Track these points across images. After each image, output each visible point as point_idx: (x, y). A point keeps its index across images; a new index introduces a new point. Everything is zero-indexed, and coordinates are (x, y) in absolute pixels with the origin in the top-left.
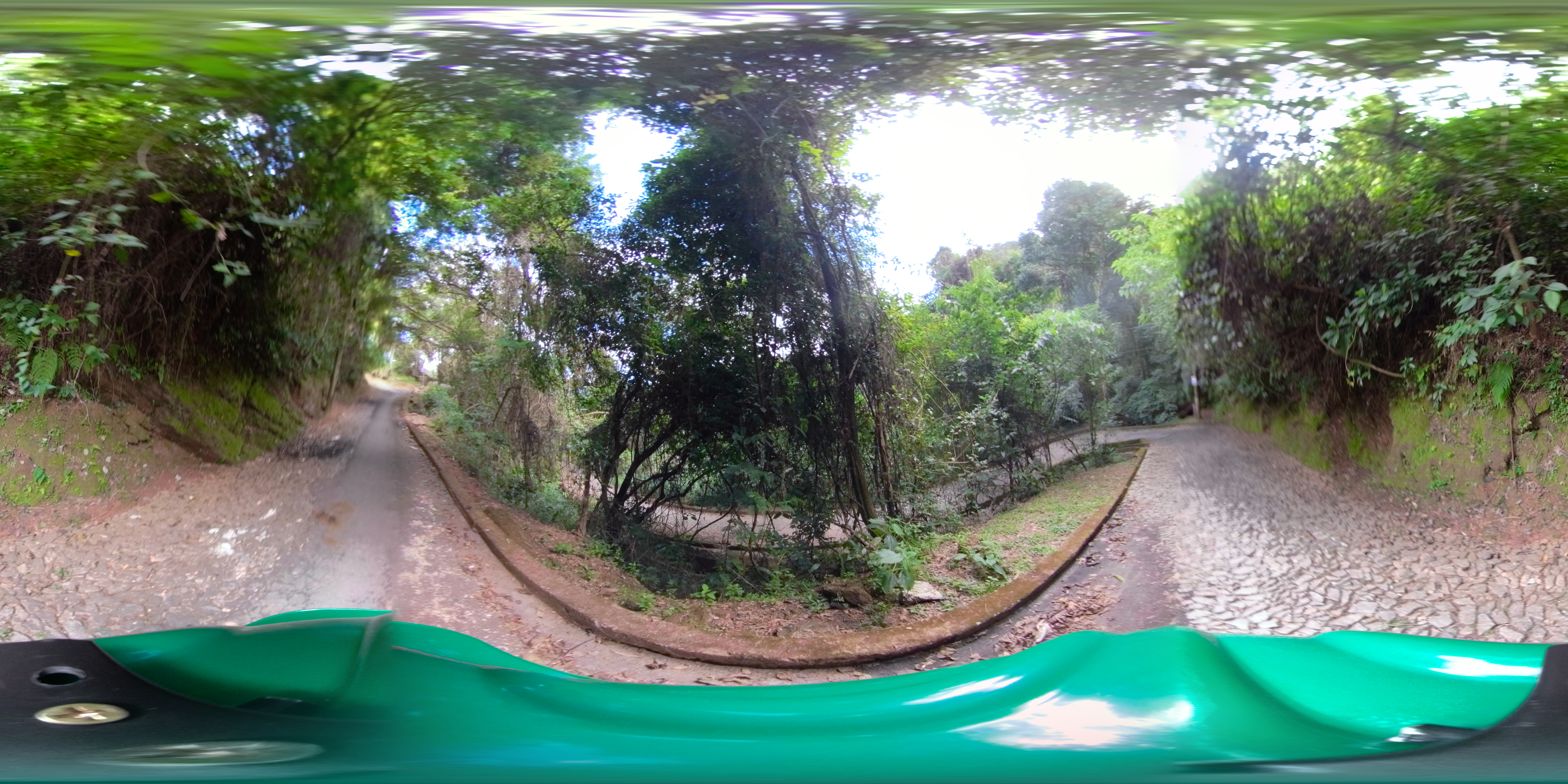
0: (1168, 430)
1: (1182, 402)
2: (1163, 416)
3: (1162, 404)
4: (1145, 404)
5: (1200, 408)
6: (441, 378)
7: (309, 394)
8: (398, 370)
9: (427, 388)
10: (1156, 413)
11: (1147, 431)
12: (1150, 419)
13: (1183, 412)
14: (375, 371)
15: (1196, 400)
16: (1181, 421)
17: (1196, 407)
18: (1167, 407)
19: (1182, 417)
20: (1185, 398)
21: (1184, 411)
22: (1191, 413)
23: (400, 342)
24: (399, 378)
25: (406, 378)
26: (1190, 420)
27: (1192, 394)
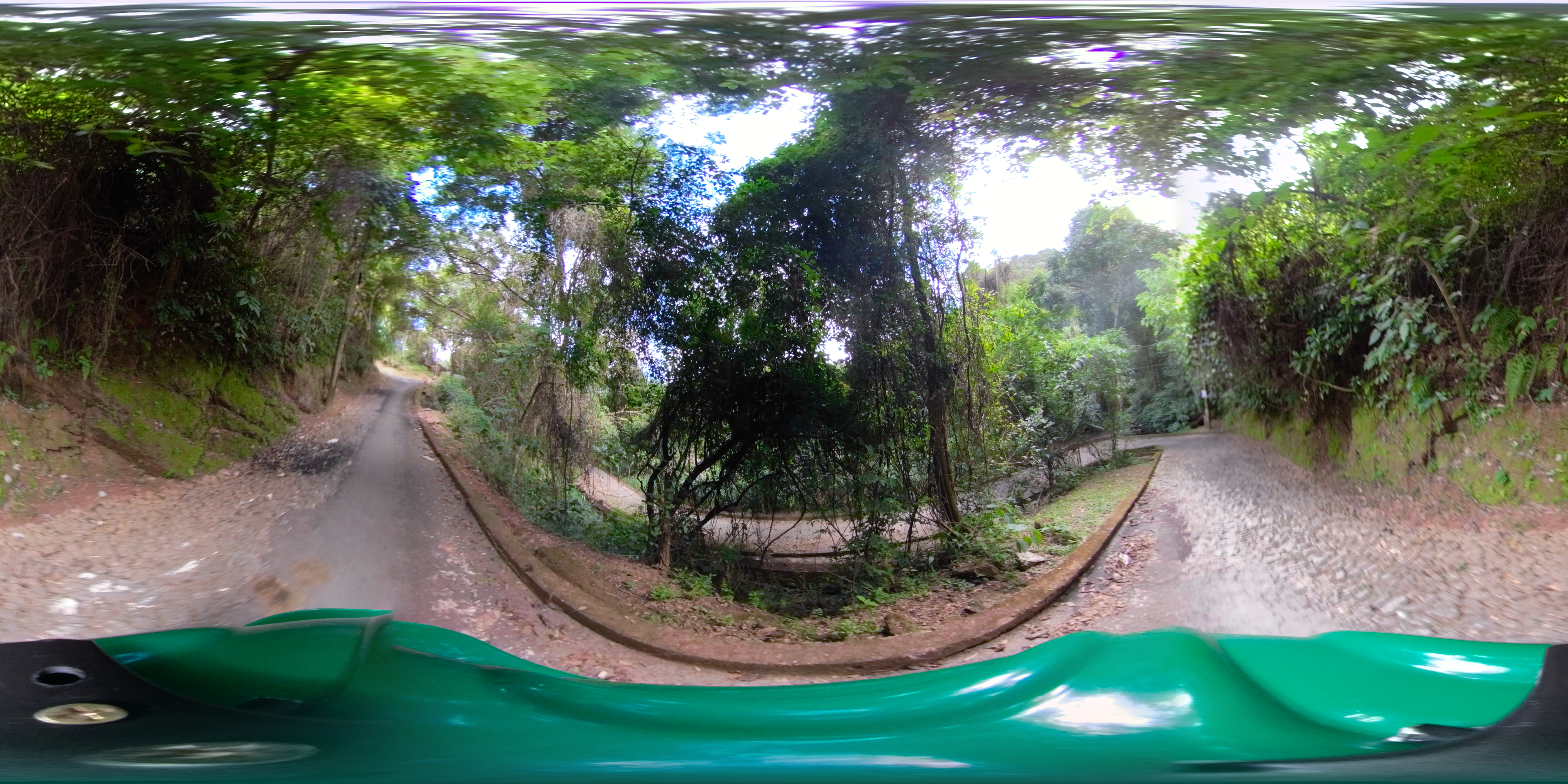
0: (1180, 438)
1: (1193, 413)
2: (1175, 425)
3: (1175, 414)
4: (1158, 415)
5: (1211, 419)
6: (454, 368)
7: (305, 384)
8: (410, 359)
9: (441, 378)
10: (1169, 423)
11: (1161, 439)
12: (1164, 428)
13: (1194, 423)
14: (385, 359)
15: (1207, 411)
16: (1193, 431)
17: (1206, 418)
18: (1180, 417)
19: (1194, 427)
20: (1196, 410)
21: (1195, 421)
22: (1201, 423)
23: (413, 329)
24: (411, 367)
25: (418, 367)
26: (1201, 429)
27: (1203, 406)
